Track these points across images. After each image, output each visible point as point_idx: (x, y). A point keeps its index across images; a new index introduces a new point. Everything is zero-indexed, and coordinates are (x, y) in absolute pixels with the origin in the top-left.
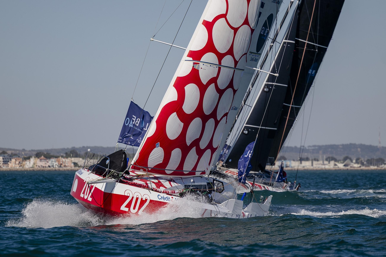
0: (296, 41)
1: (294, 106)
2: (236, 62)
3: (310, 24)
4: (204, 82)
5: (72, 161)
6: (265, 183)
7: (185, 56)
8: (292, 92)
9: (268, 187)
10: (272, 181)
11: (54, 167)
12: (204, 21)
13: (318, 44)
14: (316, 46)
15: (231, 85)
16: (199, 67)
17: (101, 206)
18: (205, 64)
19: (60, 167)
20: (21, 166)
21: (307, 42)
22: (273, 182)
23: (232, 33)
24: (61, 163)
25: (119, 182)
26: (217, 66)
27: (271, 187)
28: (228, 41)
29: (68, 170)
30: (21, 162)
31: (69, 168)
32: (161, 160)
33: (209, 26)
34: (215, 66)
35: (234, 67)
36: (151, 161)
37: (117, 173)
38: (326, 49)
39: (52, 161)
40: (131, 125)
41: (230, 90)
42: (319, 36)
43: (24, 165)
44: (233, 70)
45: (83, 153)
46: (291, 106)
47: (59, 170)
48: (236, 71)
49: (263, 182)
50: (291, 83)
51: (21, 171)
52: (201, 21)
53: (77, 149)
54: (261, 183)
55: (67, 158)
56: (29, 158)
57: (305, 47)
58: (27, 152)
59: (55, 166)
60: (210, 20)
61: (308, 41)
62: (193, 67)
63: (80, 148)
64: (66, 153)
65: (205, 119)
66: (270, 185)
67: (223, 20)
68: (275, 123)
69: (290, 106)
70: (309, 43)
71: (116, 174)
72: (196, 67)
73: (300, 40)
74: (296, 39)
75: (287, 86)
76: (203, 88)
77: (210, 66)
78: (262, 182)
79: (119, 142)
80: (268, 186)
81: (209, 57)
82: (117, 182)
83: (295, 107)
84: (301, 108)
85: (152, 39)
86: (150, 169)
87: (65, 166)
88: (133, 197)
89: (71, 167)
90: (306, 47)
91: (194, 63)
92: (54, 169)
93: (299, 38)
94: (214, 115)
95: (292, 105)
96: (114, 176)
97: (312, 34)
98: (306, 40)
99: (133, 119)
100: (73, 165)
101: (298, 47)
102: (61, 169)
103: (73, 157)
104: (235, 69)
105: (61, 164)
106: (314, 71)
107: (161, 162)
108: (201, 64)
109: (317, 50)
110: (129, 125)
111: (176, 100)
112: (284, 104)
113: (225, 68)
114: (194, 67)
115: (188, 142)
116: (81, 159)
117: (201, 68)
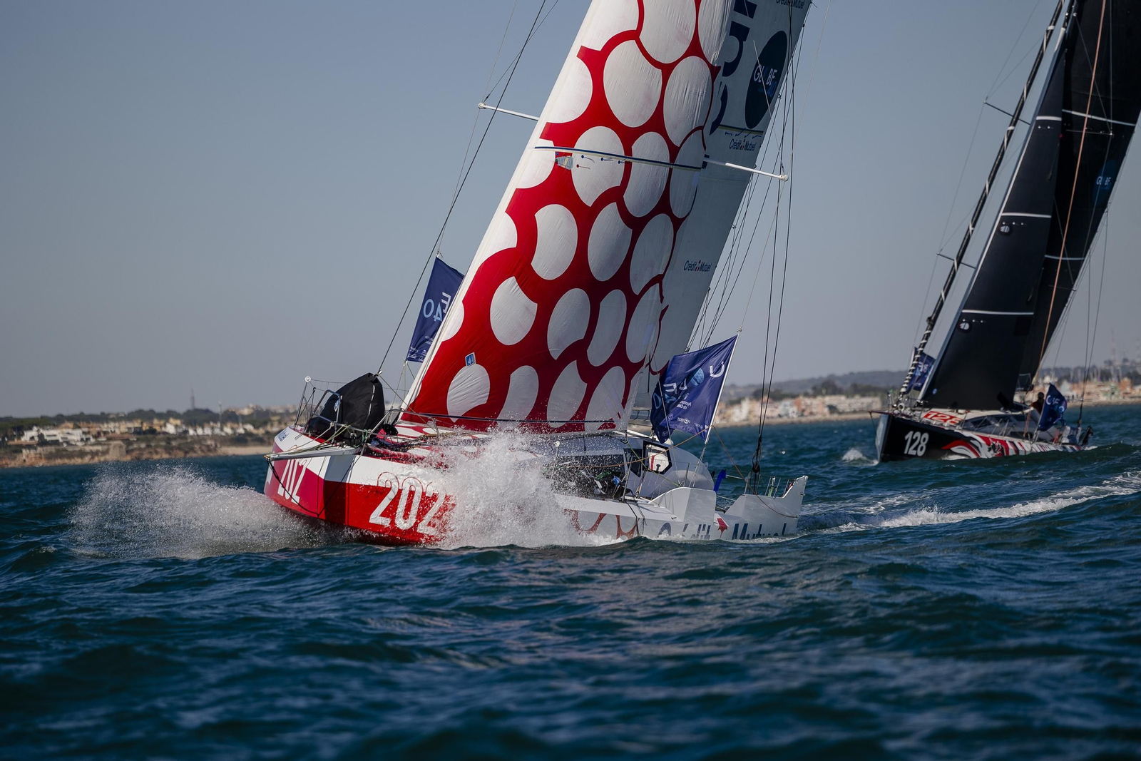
0: (1065, 116)
1: (1068, 259)
2: (674, 150)
3: (1092, 76)
4: (588, 198)
5: (823, 403)
6: (1014, 435)
7: (536, 139)
8: (1061, 230)
9: (1022, 443)
10: (1030, 426)
11: (789, 417)
12: (582, 48)
13: (1113, 119)
14: (1110, 123)
15: (663, 205)
16: (571, 163)
17: (318, 515)
18: (585, 155)
19: (802, 415)
20: (724, 418)
21: (1087, 116)
22: (1031, 430)
23: (658, 75)
24: (803, 407)
25: (363, 455)
26: (621, 159)
27: (1027, 441)
28: (648, 98)
29: (817, 422)
30: (723, 411)
31: (818, 417)
32: (483, 395)
33: (595, 60)
34: (616, 160)
35: (668, 162)
36: (453, 399)
37: (356, 432)
38: (1133, 128)
39: (785, 406)
40: (439, 316)
41: (662, 219)
42: (1113, 100)
43: (730, 416)
44: (666, 170)
45: (848, 386)
46: (1061, 258)
47: (800, 423)
48: (675, 170)
49: (1009, 433)
50: (1059, 209)
51: (725, 428)
52: (575, 50)
53: (839, 378)
54: (1005, 435)
55: (814, 396)
56: (738, 402)
57: (1085, 128)
58: (739, 390)
59: (790, 415)
60: (598, 46)
61: (1089, 114)
62: (556, 163)
63: (845, 375)
64: (814, 388)
65: (596, 291)
66: (1027, 438)
67: (630, 45)
68: (1029, 300)
69: (1059, 260)
70: (1094, 117)
71: (355, 435)
72: (564, 163)
73: (1074, 113)
74: (1063, 110)
75: (1049, 217)
76: (585, 217)
77: (602, 159)
78: (1007, 431)
79: (410, 359)
80: (1020, 440)
81: (598, 138)
82: (359, 454)
83: (1070, 261)
84: (1083, 260)
85: (482, 105)
86: (454, 420)
87: (811, 413)
88: (400, 491)
89: (825, 415)
90: (1087, 126)
91: (558, 155)
92: (789, 420)
93: (1071, 110)
94: (621, 279)
95: (1064, 256)
96: (350, 439)
97: (1098, 97)
98: (1085, 113)
99: (443, 301)
100: (826, 410)
101: (1071, 128)
102: (803, 419)
103: (827, 394)
104: (671, 166)
105: (803, 411)
106: (1108, 180)
107: (484, 401)
108: (576, 156)
109: (1111, 134)
110: (434, 317)
111: (515, 246)
112: (1046, 256)
113: (643, 165)
114: (559, 165)
115: (555, 351)
116: (843, 398)
117: (578, 166)
